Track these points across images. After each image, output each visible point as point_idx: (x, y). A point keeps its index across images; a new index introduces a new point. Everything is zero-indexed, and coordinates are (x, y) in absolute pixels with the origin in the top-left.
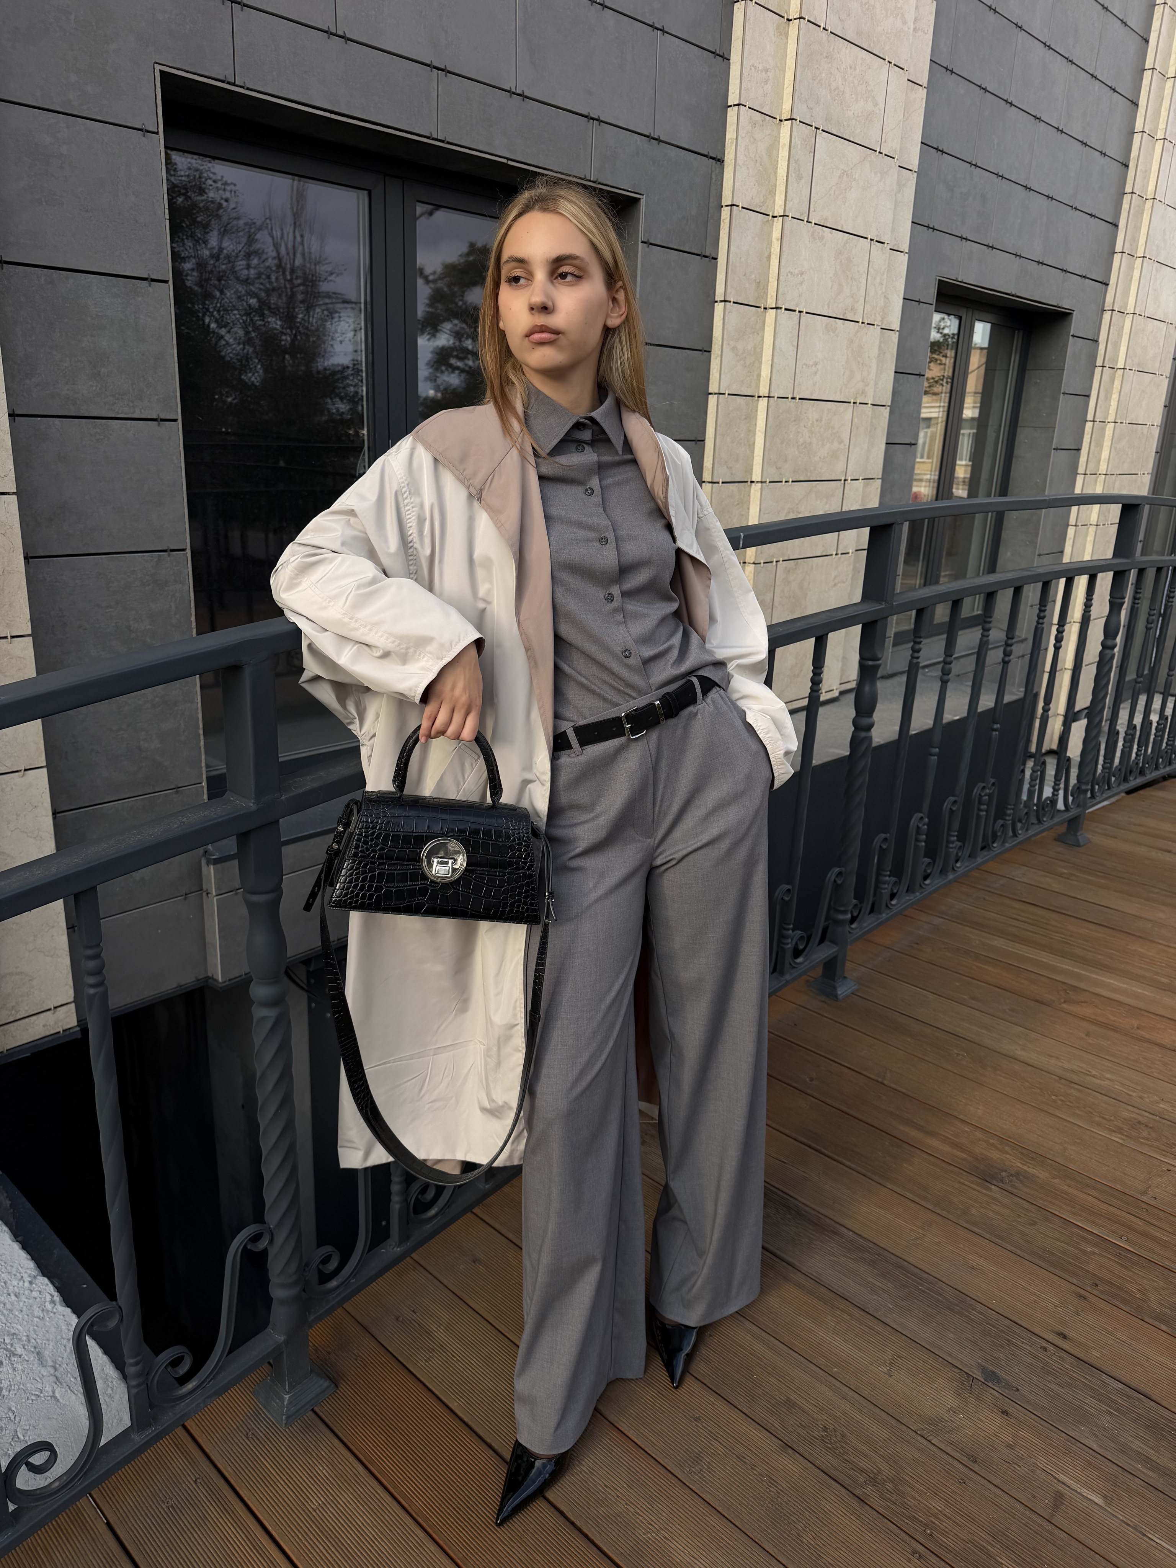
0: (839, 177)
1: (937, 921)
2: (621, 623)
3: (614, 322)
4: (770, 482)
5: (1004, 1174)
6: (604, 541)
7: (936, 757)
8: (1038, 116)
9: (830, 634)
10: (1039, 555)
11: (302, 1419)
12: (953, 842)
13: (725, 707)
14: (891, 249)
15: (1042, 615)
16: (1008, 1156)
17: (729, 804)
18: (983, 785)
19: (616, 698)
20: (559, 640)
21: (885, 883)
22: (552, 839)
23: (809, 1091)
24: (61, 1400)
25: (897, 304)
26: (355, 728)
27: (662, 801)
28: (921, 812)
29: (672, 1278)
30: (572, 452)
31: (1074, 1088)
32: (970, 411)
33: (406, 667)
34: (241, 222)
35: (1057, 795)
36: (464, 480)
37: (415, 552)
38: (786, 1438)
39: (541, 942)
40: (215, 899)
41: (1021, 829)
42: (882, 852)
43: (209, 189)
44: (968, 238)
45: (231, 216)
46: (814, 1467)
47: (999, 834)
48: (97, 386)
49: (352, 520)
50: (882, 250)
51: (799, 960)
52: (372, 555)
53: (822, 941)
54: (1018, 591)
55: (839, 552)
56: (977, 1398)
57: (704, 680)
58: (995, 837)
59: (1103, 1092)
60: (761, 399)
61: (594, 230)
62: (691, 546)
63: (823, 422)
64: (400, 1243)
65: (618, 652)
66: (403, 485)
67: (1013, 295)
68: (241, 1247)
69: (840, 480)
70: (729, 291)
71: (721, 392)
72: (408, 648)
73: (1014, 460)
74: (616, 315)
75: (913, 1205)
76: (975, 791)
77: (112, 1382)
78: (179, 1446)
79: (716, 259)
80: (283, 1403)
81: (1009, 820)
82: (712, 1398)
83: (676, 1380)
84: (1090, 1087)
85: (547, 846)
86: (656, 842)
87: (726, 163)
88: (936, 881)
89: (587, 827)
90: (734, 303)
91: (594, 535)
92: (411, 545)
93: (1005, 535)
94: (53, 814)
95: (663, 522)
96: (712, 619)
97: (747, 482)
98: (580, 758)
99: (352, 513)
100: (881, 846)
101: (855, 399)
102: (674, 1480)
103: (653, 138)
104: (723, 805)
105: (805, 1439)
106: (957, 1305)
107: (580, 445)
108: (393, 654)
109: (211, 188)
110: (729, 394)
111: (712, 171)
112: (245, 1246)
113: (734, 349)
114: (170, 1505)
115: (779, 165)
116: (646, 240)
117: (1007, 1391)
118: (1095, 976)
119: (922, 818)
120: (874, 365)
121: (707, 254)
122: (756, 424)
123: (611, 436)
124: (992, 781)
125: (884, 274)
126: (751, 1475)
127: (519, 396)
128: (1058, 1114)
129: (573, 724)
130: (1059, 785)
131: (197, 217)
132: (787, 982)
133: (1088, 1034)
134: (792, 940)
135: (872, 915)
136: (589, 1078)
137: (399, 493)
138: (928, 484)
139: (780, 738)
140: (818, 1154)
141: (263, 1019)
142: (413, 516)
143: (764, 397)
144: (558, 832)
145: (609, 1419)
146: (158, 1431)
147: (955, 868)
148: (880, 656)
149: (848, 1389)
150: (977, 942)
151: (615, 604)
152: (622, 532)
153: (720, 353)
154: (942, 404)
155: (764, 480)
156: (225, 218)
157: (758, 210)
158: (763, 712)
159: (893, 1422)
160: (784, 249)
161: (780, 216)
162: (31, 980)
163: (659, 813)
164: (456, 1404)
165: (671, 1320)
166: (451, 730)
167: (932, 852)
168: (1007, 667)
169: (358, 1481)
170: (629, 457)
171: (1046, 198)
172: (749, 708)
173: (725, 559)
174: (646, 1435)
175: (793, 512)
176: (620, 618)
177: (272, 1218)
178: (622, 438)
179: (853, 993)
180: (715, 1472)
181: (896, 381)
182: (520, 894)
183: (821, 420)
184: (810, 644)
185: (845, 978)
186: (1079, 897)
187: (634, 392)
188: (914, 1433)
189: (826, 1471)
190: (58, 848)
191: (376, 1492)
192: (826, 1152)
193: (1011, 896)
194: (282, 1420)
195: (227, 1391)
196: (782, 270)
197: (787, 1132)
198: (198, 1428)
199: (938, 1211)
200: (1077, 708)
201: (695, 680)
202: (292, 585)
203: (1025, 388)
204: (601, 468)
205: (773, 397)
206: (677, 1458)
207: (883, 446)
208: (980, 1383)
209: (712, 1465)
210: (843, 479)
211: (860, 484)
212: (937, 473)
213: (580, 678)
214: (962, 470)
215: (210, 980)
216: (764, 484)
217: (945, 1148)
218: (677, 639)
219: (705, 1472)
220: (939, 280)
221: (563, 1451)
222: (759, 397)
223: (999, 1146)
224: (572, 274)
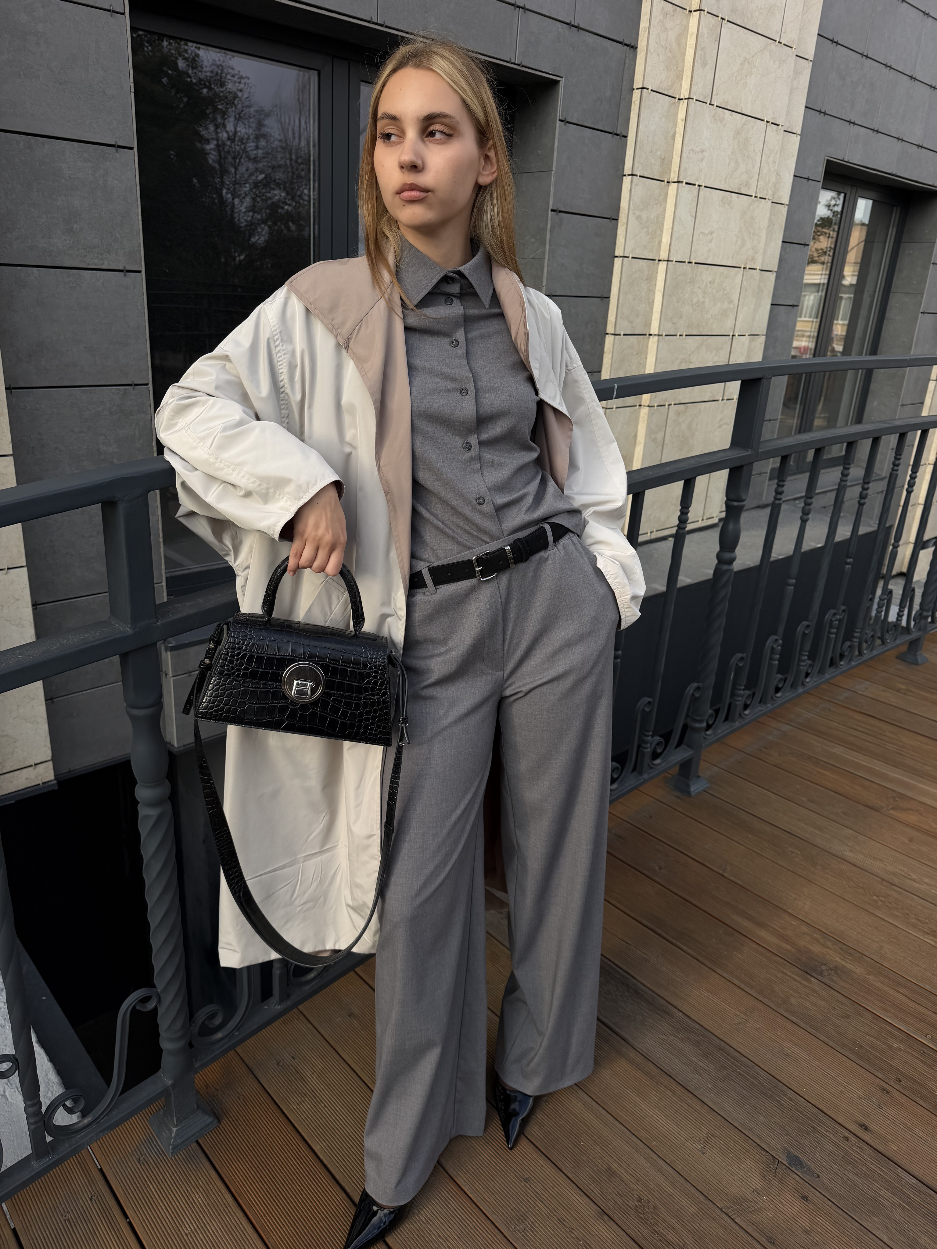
0: (741, 64)
1: (786, 728)
2: (477, 471)
3: (485, 180)
4: (666, 335)
5: (824, 967)
6: (464, 391)
7: (792, 587)
8: (927, 12)
9: (698, 478)
10: (902, 405)
11: (187, 1149)
12: (804, 661)
13: (576, 554)
14: (785, 131)
15: (897, 462)
16: (829, 951)
17: (575, 644)
18: (834, 611)
19: (469, 541)
20: (417, 486)
21: (739, 696)
22: (410, 669)
23: (657, 879)
24: (9, 1099)
25: (788, 180)
26: (230, 559)
27: (511, 638)
28: (776, 634)
29: (514, 1051)
30: (440, 305)
31: (894, 890)
32: (850, 277)
33: (266, 506)
34: (252, 110)
35: (901, 620)
36: (333, 329)
37: (286, 397)
38: (604, 1205)
39: (395, 763)
40: (172, 679)
41: (867, 649)
42: (738, 669)
43: (228, 82)
44: (856, 122)
45: (244, 105)
46: (625, 1235)
47: (846, 654)
48: (70, 240)
49: (228, 365)
50: (777, 131)
51: (657, 761)
52: (245, 399)
53: (679, 745)
54: (876, 441)
55: (725, 398)
56: (781, 1181)
57: (554, 526)
58: (842, 656)
59: (920, 895)
60: (661, 262)
61: (466, 88)
62: (554, 398)
63: (716, 284)
64: (281, 1002)
65: (471, 499)
66: (275, 332)
67: (893, 175)
68: (131, 1008)
69: (729, 335)
70: (636, 165)
71: (626, 255)
72: (268, 489)
73: (885, 322)
74: (487, 172)
75: (738, 991)
76: (827, 616)
77: (53, 1087)
78: (82, 1165)
79: (626, 137)
80: (171, 1135)
81: (856, 642)
82: (542, 1161)
83: (511, 1141)
84: (909, 890)
85: (403, 674)
86: (505, 675)
87: (639, 49)
88: (787, 694)
89: (438, 660)
90: (640, 176)
91: (453, 385)
92: (282, 390)
93: (873, 386)
94: (33, 605)
95: (526, 374)
96: (573, 465)
97: (645, 335)
98: (433, 596)
99: (226, 358)
100: (737, 664)
101: (745, 265)
102: (500, 1237)
103: (573, 26)
104: (569, 645)
105: (620, 1207)
106: (770, 1090)
107: (449, 297)
108: (255, 494)
109: (230, 81)
110: (632, 258)
111: (626, 57)
112: (134, 1007)
113: (638, 218)
114: (67, 1218)
115: (687, 53)
116: (563, 119)
117: (808, 1177)
118: (921, 785)
119: (776, 640)
120: (764, 235)
121: (618, 132)
122: (656, 285)
123: (478, 291)
124: (843, 608)
125: (776, 153)
126: (568, 1238)
127: (392, 248)
128: (877, 914)
129: (428, 564)
130: (903, 611)
131: (218, 105)
132: (645, 781)
133: (911, 840)
134: (651, 744)
135: (726, 723)
136: (433, 887)
137: (271, 341)
138: (808, 339)
139: (628, 583)
140: (658, 937)
141: (147, 817)
142: (285, 362)
143: (664, 260)
144: (415, 663)
145: (449, 1172)
146: (54, 1160)
147: (805, 683)
148: (744, 497)
149: (663, 1162)
150: (820, 749)
151: (472, 453)
152: (483, 383)
153: (626, 221)
154: (824, 272)
155: (660, 334)
156: (239, 106)
157: (666, 93)
158: (614, 558)
159: (702, 1198)
160: (688, 129)
161: (686, 99)
162: (15, 742)
163: (509, 649)
164: (319, 1147)
165: (510, 1087)
166: (316, 564)
167: (784, 668)
168: (862, 508)
169: (227, 1211)
170: (497, 311)
171: (929, 87)
172: (601, 554)
173: (591, 411)
174: (481, 1191)
175: (686, 362)
176: (477, 466)
177: (160, 983)
178: (491, 292)
179: (704, 791)
180: (537, 1232)
181: (783, 249)
182: (374, 718)
183: (714, 283)
184: (677, 487)
185: (699, 777)
186: (914, 711)
187: (503, 248)
188: (719, 1211)
189: (636, 1239)
190: (38, 635)
191: (241, 1223)
192: (666, 936)
193: (853, 708)
194: (169, 1150)
195: (118, 1126)
196: (684, 148)
197: (633, 915)
198: (99, 1149)
199: (760, 999)
200: (926, 537)
201: (547, 527)
202: (169, 427)
203: (899, 258)
204: (467, 321)
205: (672, 261)
206: (504, 1215)
207: (769, 307)
208: (784, 1167)
209: (535, 1225)
210: (731, 334)
211: (746, 339)
212: (817, 330)
213: (436, 522)
214: (839, 328)
215: (168, 745)
216: (661, 337)
217: (773, 939)
218: (533, 487)
219: (527, 1231)
220: (828, 160)
221: (403, 1204)
222: (660, 260)
223: (822, 941)
224: (442, 132)
